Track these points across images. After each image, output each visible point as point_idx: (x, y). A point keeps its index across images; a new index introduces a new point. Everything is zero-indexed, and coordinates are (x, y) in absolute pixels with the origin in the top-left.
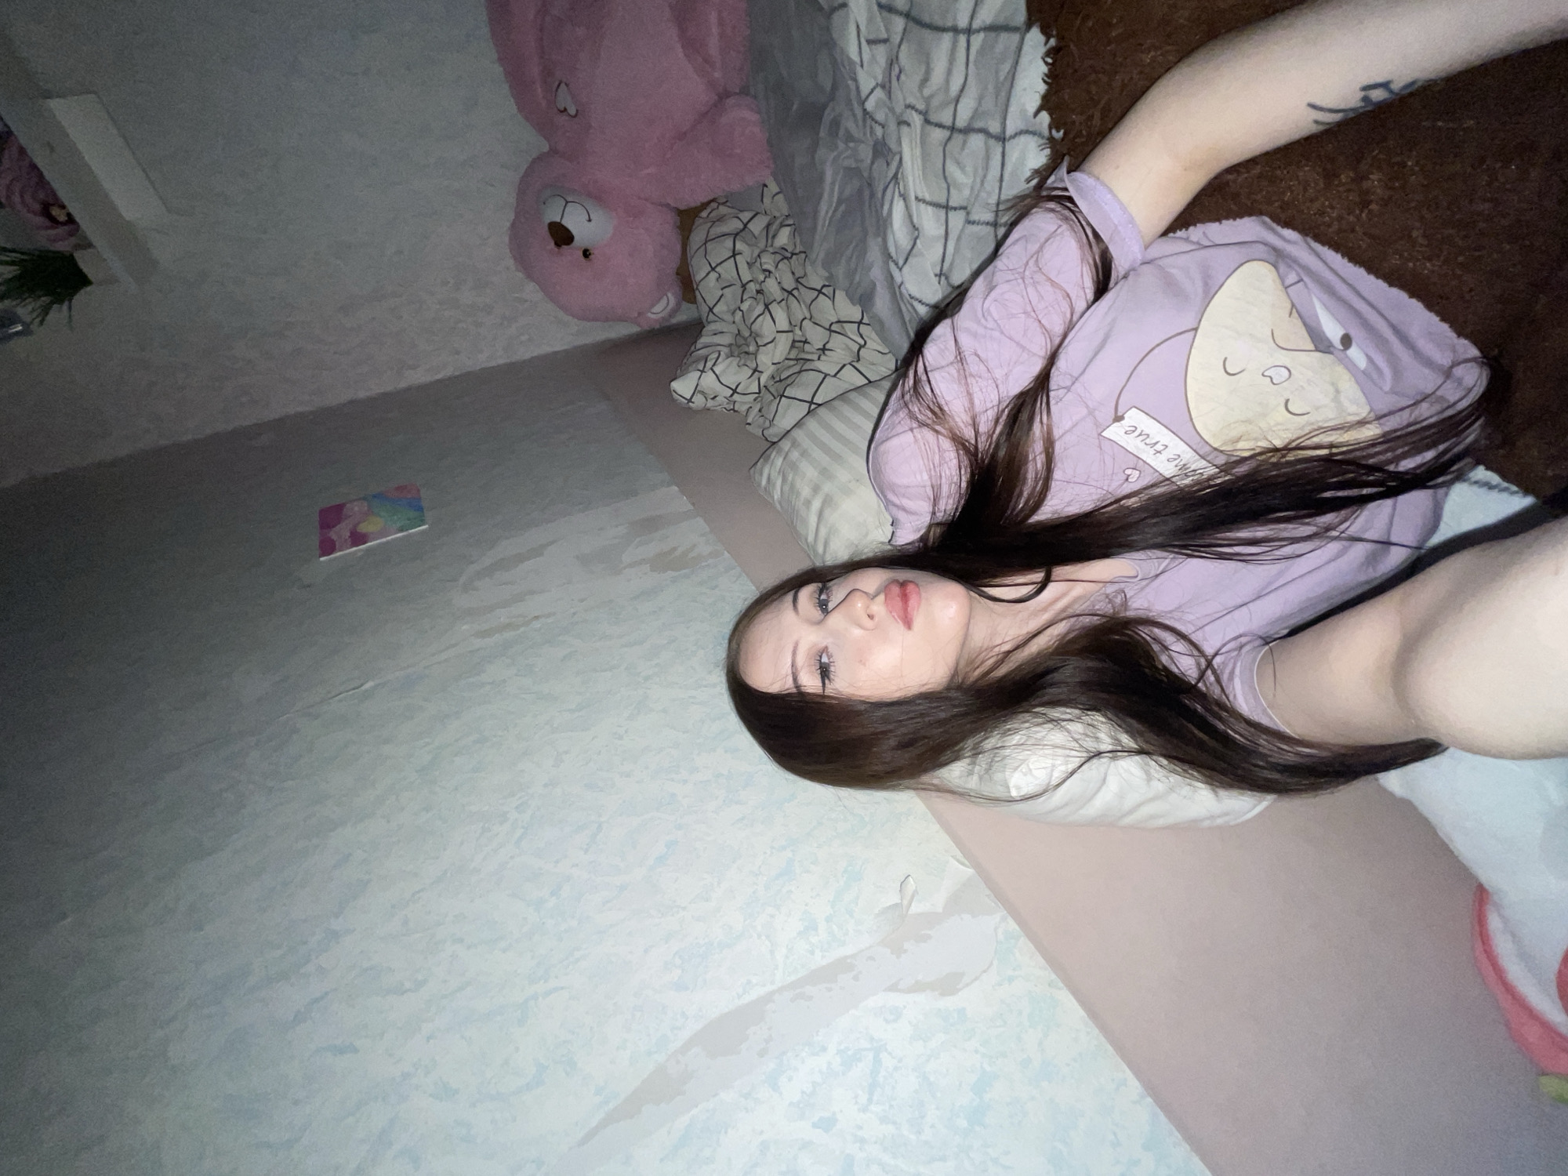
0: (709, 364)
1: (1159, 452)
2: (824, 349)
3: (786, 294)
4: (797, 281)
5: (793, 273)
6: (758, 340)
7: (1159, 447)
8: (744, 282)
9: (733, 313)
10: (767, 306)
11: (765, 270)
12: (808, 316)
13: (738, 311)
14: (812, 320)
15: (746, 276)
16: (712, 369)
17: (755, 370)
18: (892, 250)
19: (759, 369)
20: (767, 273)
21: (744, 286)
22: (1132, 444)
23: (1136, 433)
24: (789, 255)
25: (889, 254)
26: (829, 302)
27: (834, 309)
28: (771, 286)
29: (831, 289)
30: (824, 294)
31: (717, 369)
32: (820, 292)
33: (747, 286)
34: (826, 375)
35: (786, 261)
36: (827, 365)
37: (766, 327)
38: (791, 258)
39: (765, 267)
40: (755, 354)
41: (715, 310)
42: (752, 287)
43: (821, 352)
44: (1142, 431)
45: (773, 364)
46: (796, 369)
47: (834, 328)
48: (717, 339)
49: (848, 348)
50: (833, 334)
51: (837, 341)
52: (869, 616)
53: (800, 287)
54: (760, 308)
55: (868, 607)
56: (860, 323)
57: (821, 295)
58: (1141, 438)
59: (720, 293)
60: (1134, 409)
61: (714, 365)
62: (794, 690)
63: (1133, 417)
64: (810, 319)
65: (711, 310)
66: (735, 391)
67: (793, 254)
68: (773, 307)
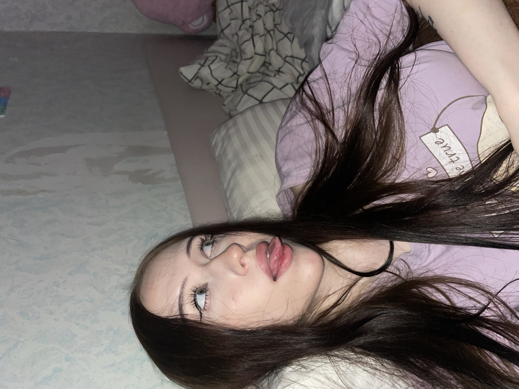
0: (208, 63)
1: (453, 162)
2: (279, 71)
3: (266, 32)
4: (275, 25)
5: (274, 20)
6: (243, 55)
7: (454, 158)
8: (244, 18)
9: (233, 35)
10: (252, 36)
11: (258, 15)
12: (275, 48)
13: (235, 35)
14: (277, 52)
15: (246, 14)
16: (209, 66)
17: (235, 73)
18: (330, 20)
19: (238, 73)
20: (259, 17)
21: (244, 21)
22: (438, 151)
23: (442, 145)
24: (275, 9)
25: (328, 22)
26: (289, 43)
27: (291, 48)
28: (259, 26)
29: (292, 36)
30: (288, 38)
31: (212, 67)
32: (286, 35)
33: (246, 22)
34: (274, 87)
35: (272, 12)
36: (277, 81)
37: (248, 49)
38: (276, 11)
39: (258, 13)
40: (238, 64)
41: (225, 32)
42: (248, 23)
43: (276, 72)
44: (447, 144)
45: (248, 72)
46: (259, 79)
47: (287, 59)
48: (221, 49)
49: (292, 74)
50: (287, 64)
51: (287, 68)
52: (241, 265)
53: (276, 30)
54: (248, 36)
55: (241, 258)
56: (303, 60)
57: (286, 38)
58: (445, 149)
59: (229, 22)
60: (446, 126)
61: (212, 63)
62: (179, 317)
63: (444, 133)
64: (276, 51)
65: (222, 31)
66: (220, 83)
67: (277, 9)
68: (256, 38)
